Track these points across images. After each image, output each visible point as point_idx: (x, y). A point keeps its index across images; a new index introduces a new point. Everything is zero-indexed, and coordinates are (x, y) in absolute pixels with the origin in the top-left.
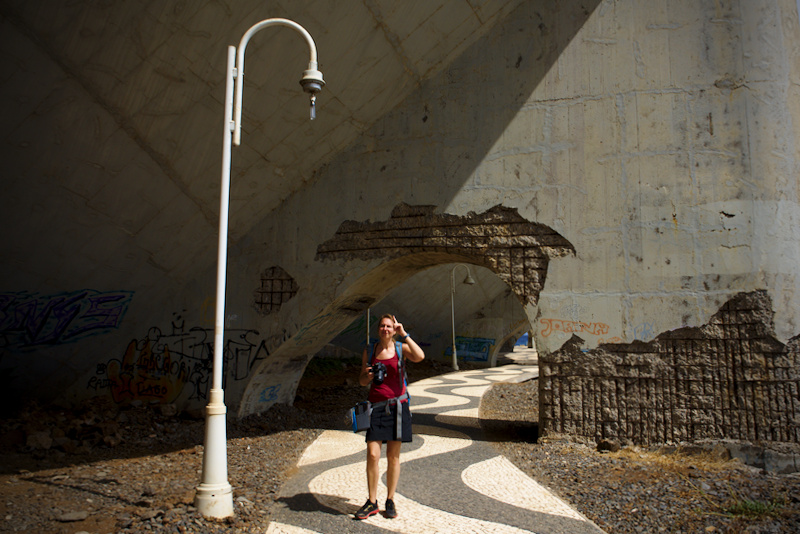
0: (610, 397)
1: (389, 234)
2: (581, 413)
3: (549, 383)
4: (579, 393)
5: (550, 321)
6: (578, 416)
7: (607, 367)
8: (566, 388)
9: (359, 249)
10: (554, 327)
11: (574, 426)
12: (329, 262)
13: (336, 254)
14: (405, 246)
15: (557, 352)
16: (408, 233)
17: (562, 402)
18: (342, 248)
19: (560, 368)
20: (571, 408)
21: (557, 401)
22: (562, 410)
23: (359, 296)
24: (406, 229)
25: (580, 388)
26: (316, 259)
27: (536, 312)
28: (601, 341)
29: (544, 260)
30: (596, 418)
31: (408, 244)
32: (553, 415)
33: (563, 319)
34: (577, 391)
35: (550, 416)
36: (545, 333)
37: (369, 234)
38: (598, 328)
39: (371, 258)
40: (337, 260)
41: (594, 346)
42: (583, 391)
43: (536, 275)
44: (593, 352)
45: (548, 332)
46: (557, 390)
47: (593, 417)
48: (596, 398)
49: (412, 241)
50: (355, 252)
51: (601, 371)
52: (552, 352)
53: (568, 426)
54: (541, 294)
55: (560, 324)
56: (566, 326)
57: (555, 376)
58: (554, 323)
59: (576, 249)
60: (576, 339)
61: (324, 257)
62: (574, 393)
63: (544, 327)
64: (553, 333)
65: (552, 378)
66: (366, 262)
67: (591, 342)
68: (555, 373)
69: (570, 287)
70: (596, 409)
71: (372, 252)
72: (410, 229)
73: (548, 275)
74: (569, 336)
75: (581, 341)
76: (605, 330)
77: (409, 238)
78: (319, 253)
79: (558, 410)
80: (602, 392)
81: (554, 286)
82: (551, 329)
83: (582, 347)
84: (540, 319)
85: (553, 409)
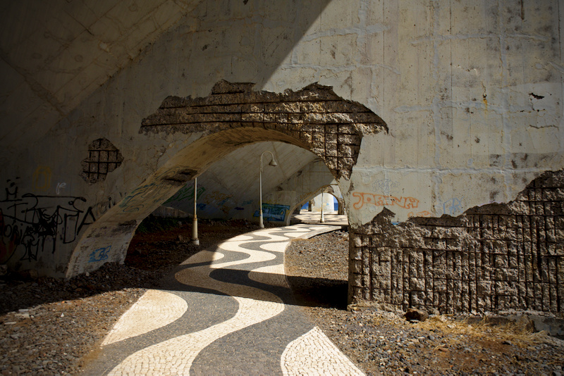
0: (418, 268)
1: (209, 110)
2: (390, 282)
3: (359, 254)
4: (388, 263)
5: (362, 194)
6: (387, 285)
7: (416, 240)
8: (376, 258)
9: (181, 123)
10: (366, 200)
11: (383, 294)
12: (152, 134)
13: (159, 128)
14: (223, 122)
15: (368, 224)
16: (228, 109)
17: (371, 272)
18: (165, 122)
19: (371, 240)
20: (380, 278)
21: (367, 271)
22: (371, 279)
23: (181, 169)
24: (225, 105)
25: (389, 259)
26: (140, 132)
27: (349, 186)
28: (411, 215)
29: (358, 136)
30: (404, 287)
31: (227, 119)
32: (363, 284)
33: (374, 194)
34: (387, 261)
35: (359, 284)
36: (356, 206)
37: (190, 110)
38: (408, 202)
39: (192, 132)
40: (160, 133)
41: (404, 219)
42: (392, 261)
43: (349, 151)
44: (403, 225)
45: (360, 205)
46: (367, 260)
47: (401, 286)
48: (404, 269)
49: (231, 116)
50: (177, 126)
51: (410, 243)
52: (363, 224)
53: (377, 294)
54: (354, 168)
55: (372, 197)
56: (377, 200)
57: (365, 247)
58: (366, 197)
59: (388, 126)
60: (387, 212)
61: (147, 131)
62: (383, 264)
63: (357, 200)
64: (365, 206)
65: (363, 248)
66: (187, 136)
67: (401, 215)
68: (365, 244)
69: (381, 163)
70: (404, 278)
71: (193, 126)
72: (229, 105)
73: (361, 151)
74: (380, 209)
75: (392, 214)
76: (415, 204)
77: (228, 113)
78: (143, 126)
79: (367, 279)
80: (410, 263)
81: (366, 161)
82: (363, 202)
83: (393, 220)
84: (352, 192)
85: (363, 278)
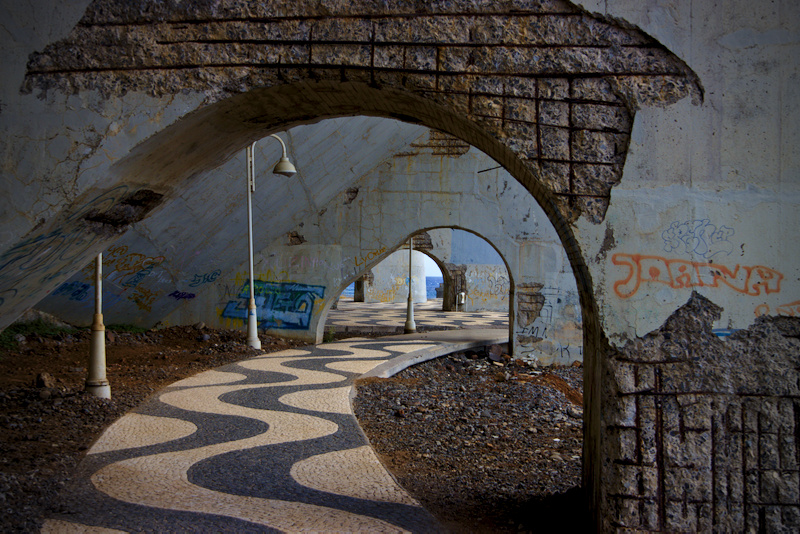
0: (781, 446)
1: (222, 31)
2: (710, 483)
3: (630, 410)
4: (704, 434)
5: (637, 259)
6: (703, 492)
7: (776, 374)
8: (673, 419)
9: (141, 67)
10: (646, 275)
11: (692, 517)
12: (60, 96)
13: (80, 78)
14: (264, 65)
15: (651, 335)
16: (272, 32)
17: (661, 456)
18: (95, 63)
19: (659, 373)
20: (684, 471)
21: (650, 456)
22: (662, 477)
24: (265, 20)
25: (708, 423)
26: (26, 90)
27: (602, 236)
28: (763, 311)
29: (626, 109)
30: (746, 495)
31: (273, 58)
32: (641, 488)
33: (668, 257)
34: (699, 431)
36: (622, 289)
37: (168, 31)
38: (755, 278)
39: (174, 91)
40: (82, 95)
41: (745, 322)
42: (715, 430)
43: (604, 147)
44: (739, 335)
45: (632, 284)
46: (650, 430)
47: (738, 492)
48: (745, 448)
49: (282, 50)
50: (132, 76)
51: (761, 382)
52: (641, 334)
53: (678, 514)
54: (615, 192)
55: (661, 266)
56: (676, 273)
57: (646, 393)
58: (646, 265)
59: (704, 83)
60: (699, 305)
61: (46, 86)
62: (691, 436)
63: (622, 273)
64: (643, 290)
65: (639, 395)
66: (160, 102)
67: (737, 311)
68: (645, 386)
69: (684, 178)
70: (746, 473)
71: (175, 77)
72: (278, 20)
73: (633, 146)
74: (684, 297)
75: (715, 311)
76: (772, 285)
77: (275, 43)
78: (30, 73)
79: (651, 476)
80: (761, 432)
81: (647, 172)
82: (639, 280)
83: (715, 325)
84: (610, 253)
85: (640, 474)
